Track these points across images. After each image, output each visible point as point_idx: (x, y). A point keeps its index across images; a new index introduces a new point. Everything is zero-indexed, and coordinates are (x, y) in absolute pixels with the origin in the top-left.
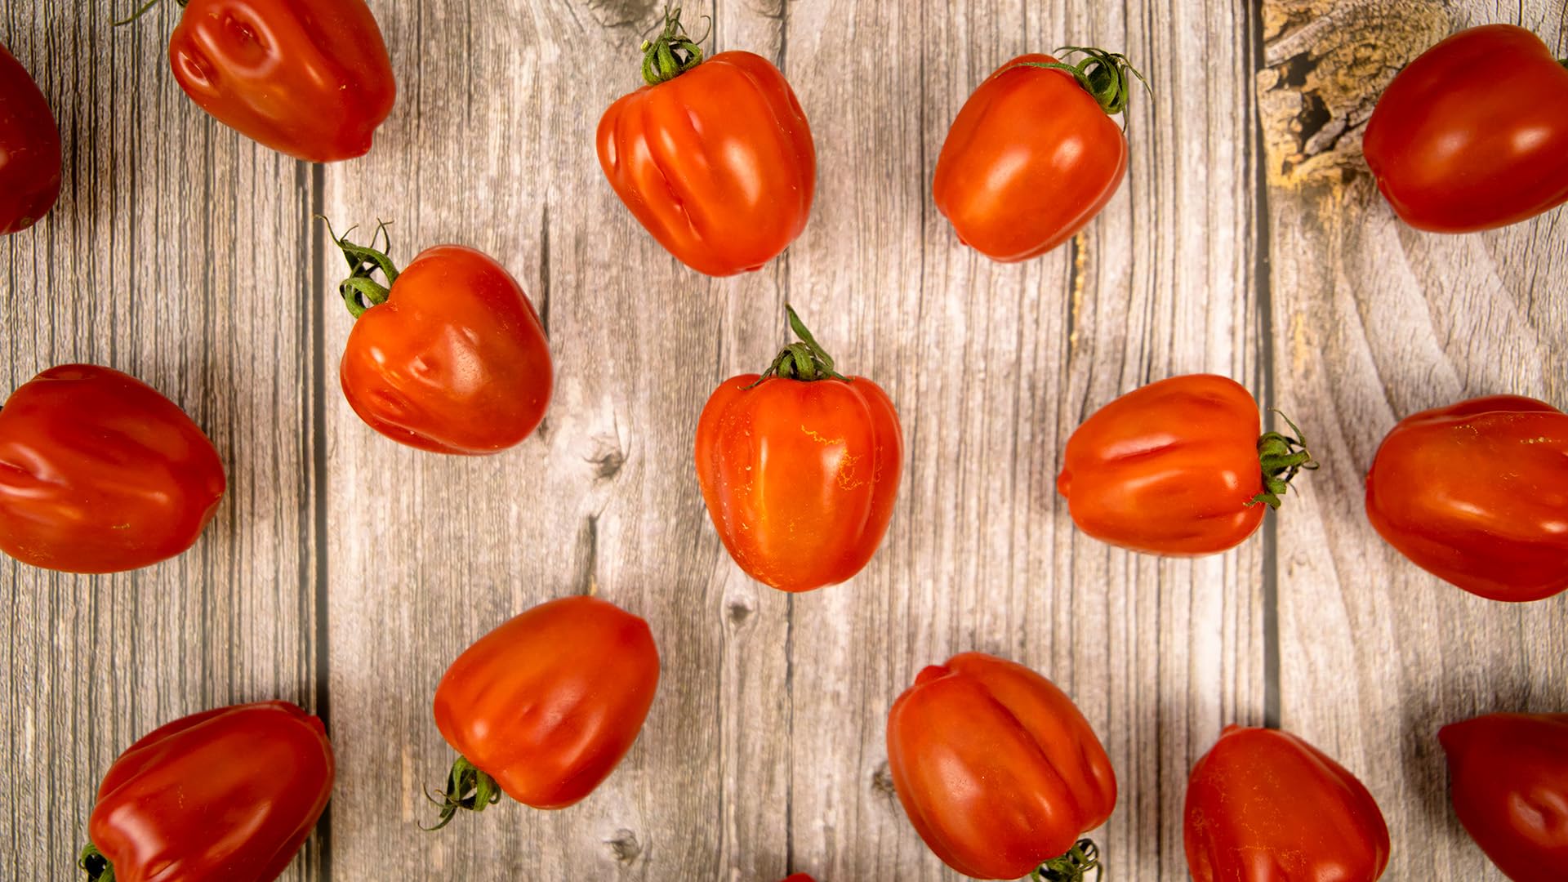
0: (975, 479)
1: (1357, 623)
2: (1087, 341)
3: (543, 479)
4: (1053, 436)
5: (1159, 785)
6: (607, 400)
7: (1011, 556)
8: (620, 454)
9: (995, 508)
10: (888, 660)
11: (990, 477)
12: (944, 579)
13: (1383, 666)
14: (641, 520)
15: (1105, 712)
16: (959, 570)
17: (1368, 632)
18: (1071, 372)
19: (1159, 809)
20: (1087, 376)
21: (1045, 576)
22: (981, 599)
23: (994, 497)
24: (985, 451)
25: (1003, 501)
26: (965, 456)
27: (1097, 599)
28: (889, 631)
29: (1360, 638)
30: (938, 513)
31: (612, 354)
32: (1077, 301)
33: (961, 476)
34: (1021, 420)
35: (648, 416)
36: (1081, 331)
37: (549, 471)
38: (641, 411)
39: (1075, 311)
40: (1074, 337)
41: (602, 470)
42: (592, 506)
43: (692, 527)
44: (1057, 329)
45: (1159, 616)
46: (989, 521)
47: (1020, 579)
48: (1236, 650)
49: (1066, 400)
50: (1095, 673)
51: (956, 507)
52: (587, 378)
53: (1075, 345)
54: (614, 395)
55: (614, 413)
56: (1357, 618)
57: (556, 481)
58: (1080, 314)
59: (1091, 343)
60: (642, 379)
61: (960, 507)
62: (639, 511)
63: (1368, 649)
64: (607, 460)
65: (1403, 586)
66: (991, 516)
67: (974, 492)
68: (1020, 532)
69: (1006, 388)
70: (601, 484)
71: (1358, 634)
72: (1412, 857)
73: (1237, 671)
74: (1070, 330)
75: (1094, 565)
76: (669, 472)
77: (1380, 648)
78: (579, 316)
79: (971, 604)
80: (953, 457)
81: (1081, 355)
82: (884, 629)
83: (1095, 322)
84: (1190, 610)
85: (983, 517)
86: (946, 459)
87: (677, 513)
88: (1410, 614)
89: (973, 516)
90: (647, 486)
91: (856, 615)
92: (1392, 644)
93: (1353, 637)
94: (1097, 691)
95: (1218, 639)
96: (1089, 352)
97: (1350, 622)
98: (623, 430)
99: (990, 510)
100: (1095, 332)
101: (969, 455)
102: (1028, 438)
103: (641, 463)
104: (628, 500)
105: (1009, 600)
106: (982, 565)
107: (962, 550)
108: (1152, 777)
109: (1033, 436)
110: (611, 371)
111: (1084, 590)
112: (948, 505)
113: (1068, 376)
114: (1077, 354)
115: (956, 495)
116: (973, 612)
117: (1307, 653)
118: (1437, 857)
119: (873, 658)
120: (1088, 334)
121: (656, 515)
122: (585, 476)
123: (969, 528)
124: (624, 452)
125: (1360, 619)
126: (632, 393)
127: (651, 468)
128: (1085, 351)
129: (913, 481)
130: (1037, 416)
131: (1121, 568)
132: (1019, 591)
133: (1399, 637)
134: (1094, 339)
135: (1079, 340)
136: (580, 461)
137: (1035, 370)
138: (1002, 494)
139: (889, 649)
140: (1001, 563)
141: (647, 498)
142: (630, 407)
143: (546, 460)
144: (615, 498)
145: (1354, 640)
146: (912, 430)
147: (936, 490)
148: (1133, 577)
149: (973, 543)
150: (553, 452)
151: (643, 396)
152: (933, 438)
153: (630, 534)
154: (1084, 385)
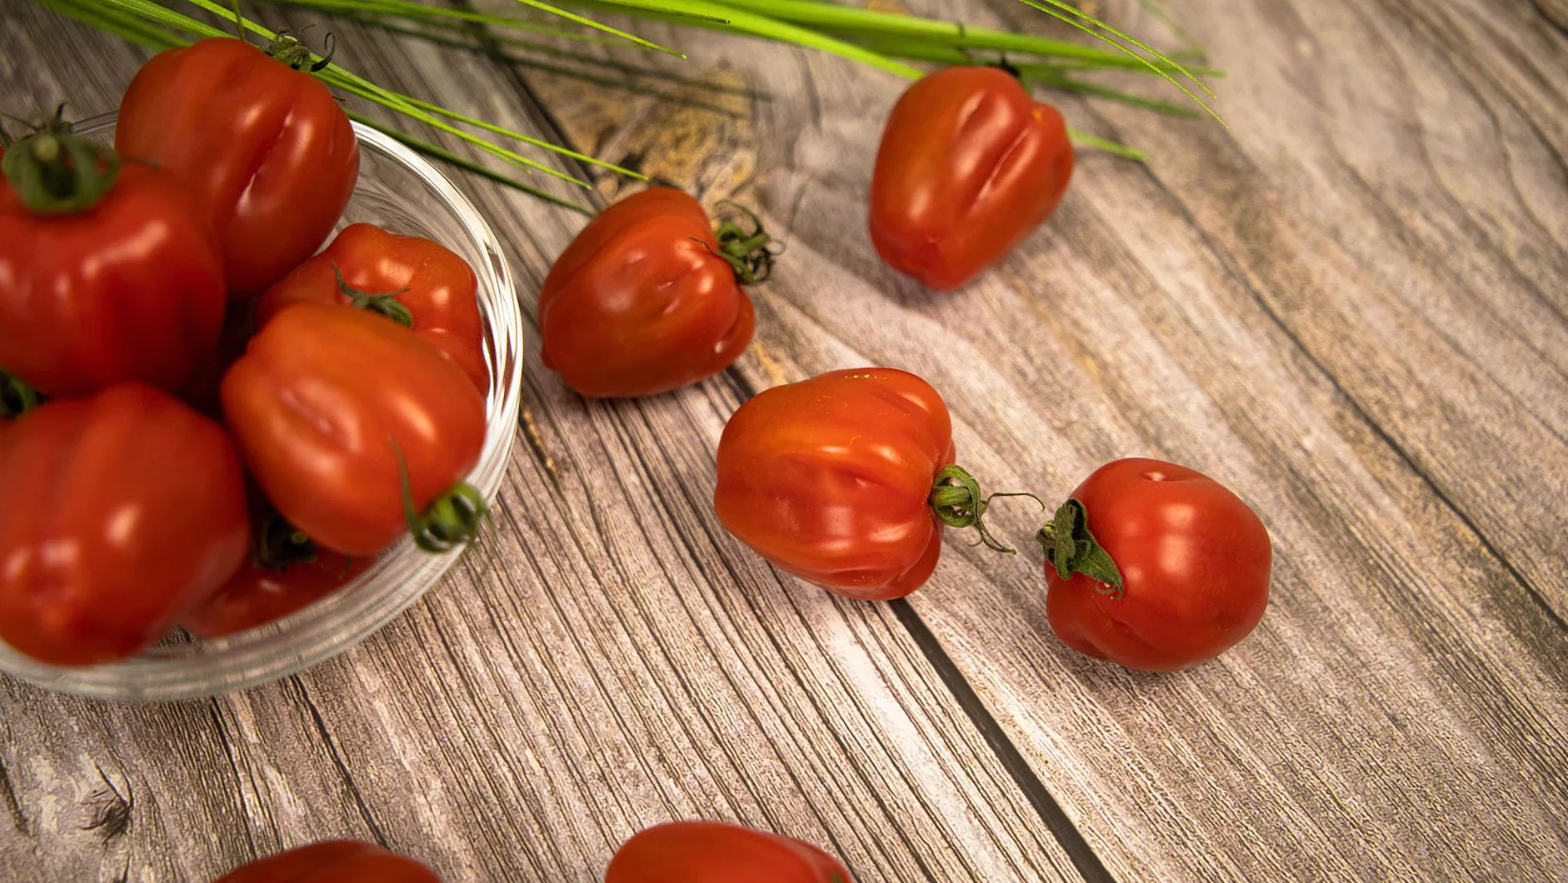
0: (521, 632)
1: (984, 564)
2: (563, 460)
3: (43, 874)
4: (579, 556)
5: (891, 819)
6: (84, 758)
7: (600, 683)
8: (123, 802)
9: (557, 648)
10: (526, 851)
11: (536, 623)
12: (542, 740)
13: (1035, 587)
14: (177, 857)
15: (788, 777)
16: (554, 724)
17: (1000, 566)
18: (564, 493)
19: (906, 841)
20: (582, 489)
21: (646, 683)
22: (591, 738)
23: (551, 639)
24: (518, 604)
25: (562, 640)
26: (499, 617)
27: (713, 676)
28: (511, 822)
29: (997, 574)
30: (501, 683)
31: (71, 713)
32: (535, 433)
33: (505, 638)
34: (538, 559)
35: (137, 752)
36: (553, 455)
37: (47, 862)
38: (128, 748)
39: (538, 442)
40: (550, 463)
41: (107, 830)
42: (113, 870)
43: (238, 832)
44: (529, 465)
45: (785, 659)
46: (559, 664)
47: (622, 699)
48: (883, 649)
49: (573, 520)
50: (754, 746)
51: (516, 667)
52: (52, 749)
53: (554, 469)
54: (90, 750)
55: (98, 768)
56: (981, 560)
57: (59, 866)
58: (543, 442)
59: (569, 460)
60: (115, 720)
61: (520, 665)
62: (171, 848)
63: (1011, 579)
64: (110, 816)
65: (1004, 509)
66: (557, 657)
67: (528, 644)
68: (596, 657)
69: (507, 539)
70: (114, 843)
71: (991, 572)
72: (1192, 744)
73: (896, 668)
74: (542, 460)
75: (689, 647)
76: (188, 792)
77: (1022, 574)
78: (17, 695)
79: (584, 749)
80: (488, 624)
81: (566, 475)
82: (504, 823)
83: (562, 442)
84: (813, 637)
85: (548, 661)
86: (481, 631)
87: (215, 827)
88: (1029, 529)
89: (539, 666)
90: (168, 818)
91: (466, 825)
92: (1031, 565)
93: (988, 576)
94: (766, 762)
95: (858, 648)
96: (572, 468)
97: (976, 566)
98: (116, 779)
99: (554, 653)
100: (567, 449)
101: (502, 615)
102: (554, 570)
103: (151, 800)
104: (154, 844)
105: (622, 724)
106: (574, 706)
107: (545, 704)
108: (878, 814)
109: (558, 566)
110: (76, 729)
111: (693, 675)
112: (508, 670)
113: (563, 499)
114: (561, 476)
115: (510, 657)
116: (590, 755)
117: (954, 615)
118: (1216, 731)
119: (508, 858)
120: (560, 454)
121: (191, 842)
122: (92, 845)
123: (541, 680)
124: (126, 798)
125: (984, 558)
126: (110, 739)
127: (164, 800)
128: (567, 470)
129: (457, 667)
130: (552, 547)
131: (720, 636)
132: (626, 712)
133: (1033, 555)
134: (570, 456)
135: (556, 463)
136: (79, 833)
137: (527, 509)
138: (557, 632)
139: (520, 839)
140: (593, 695)
141: (173, 831)
142: (113, 752)
143: (39, 853)
144: (137, 849)
145: (993, 581)
146: (431, 622)
147: (487, 663)
148: (736, 638)
149: (553, 690)
150: (43, 841)
151: (124, 735)
152: (457, 618)
153: (170, 876)
154: (584, 498)
